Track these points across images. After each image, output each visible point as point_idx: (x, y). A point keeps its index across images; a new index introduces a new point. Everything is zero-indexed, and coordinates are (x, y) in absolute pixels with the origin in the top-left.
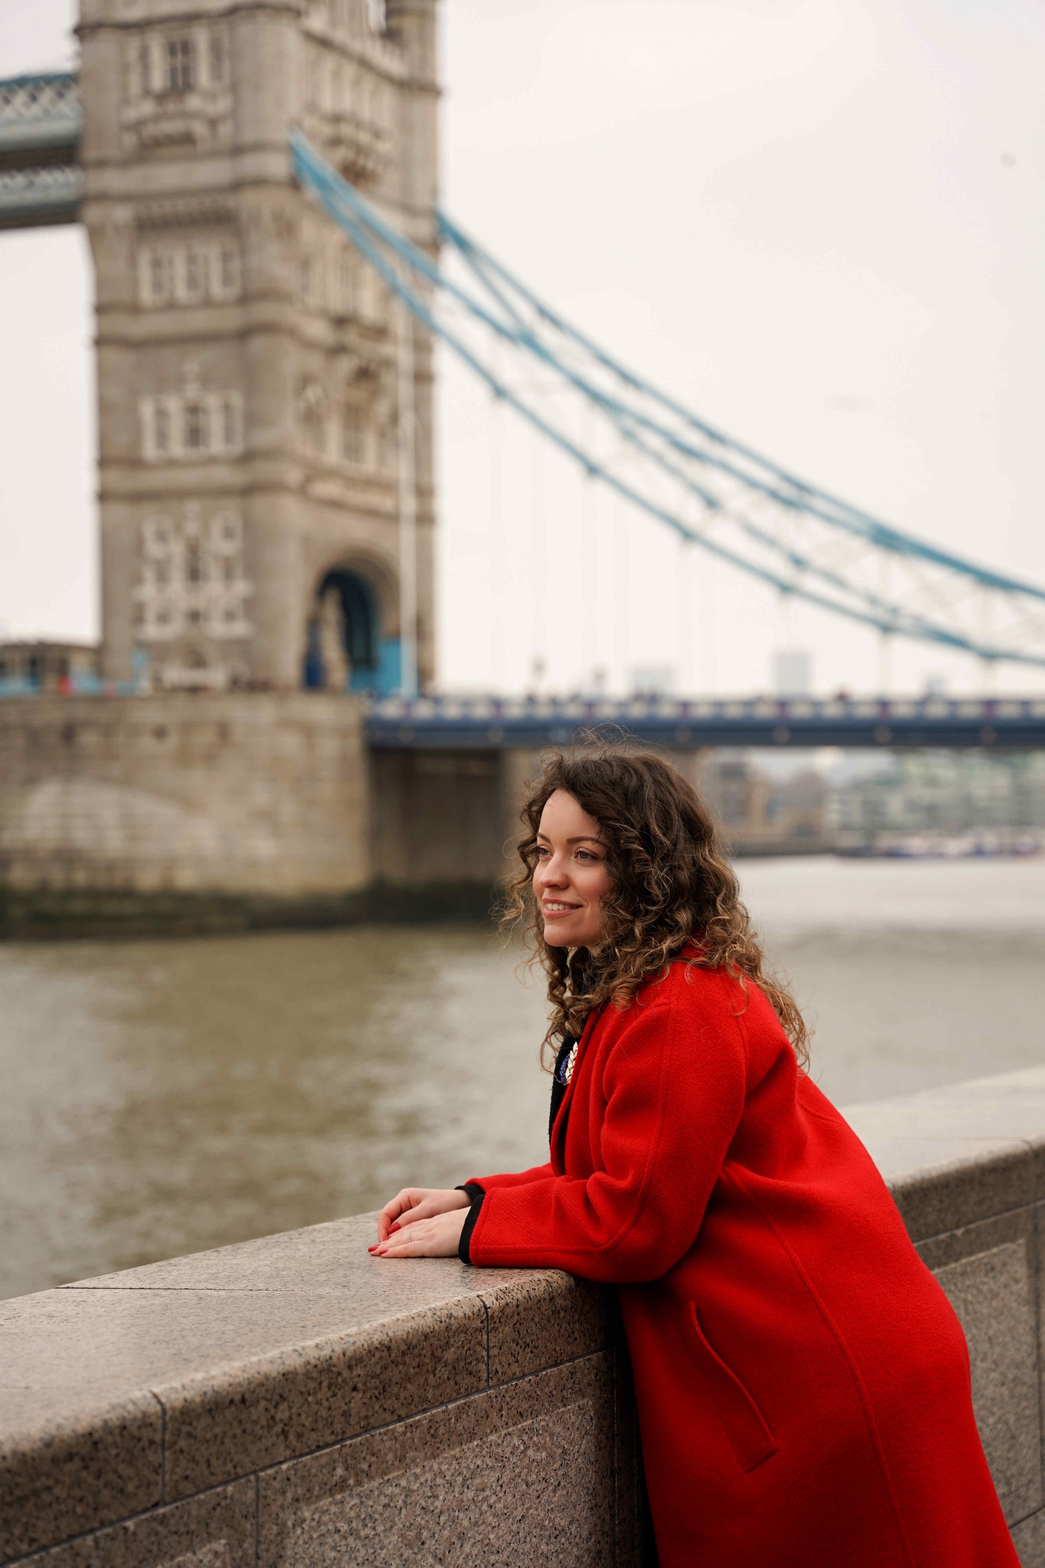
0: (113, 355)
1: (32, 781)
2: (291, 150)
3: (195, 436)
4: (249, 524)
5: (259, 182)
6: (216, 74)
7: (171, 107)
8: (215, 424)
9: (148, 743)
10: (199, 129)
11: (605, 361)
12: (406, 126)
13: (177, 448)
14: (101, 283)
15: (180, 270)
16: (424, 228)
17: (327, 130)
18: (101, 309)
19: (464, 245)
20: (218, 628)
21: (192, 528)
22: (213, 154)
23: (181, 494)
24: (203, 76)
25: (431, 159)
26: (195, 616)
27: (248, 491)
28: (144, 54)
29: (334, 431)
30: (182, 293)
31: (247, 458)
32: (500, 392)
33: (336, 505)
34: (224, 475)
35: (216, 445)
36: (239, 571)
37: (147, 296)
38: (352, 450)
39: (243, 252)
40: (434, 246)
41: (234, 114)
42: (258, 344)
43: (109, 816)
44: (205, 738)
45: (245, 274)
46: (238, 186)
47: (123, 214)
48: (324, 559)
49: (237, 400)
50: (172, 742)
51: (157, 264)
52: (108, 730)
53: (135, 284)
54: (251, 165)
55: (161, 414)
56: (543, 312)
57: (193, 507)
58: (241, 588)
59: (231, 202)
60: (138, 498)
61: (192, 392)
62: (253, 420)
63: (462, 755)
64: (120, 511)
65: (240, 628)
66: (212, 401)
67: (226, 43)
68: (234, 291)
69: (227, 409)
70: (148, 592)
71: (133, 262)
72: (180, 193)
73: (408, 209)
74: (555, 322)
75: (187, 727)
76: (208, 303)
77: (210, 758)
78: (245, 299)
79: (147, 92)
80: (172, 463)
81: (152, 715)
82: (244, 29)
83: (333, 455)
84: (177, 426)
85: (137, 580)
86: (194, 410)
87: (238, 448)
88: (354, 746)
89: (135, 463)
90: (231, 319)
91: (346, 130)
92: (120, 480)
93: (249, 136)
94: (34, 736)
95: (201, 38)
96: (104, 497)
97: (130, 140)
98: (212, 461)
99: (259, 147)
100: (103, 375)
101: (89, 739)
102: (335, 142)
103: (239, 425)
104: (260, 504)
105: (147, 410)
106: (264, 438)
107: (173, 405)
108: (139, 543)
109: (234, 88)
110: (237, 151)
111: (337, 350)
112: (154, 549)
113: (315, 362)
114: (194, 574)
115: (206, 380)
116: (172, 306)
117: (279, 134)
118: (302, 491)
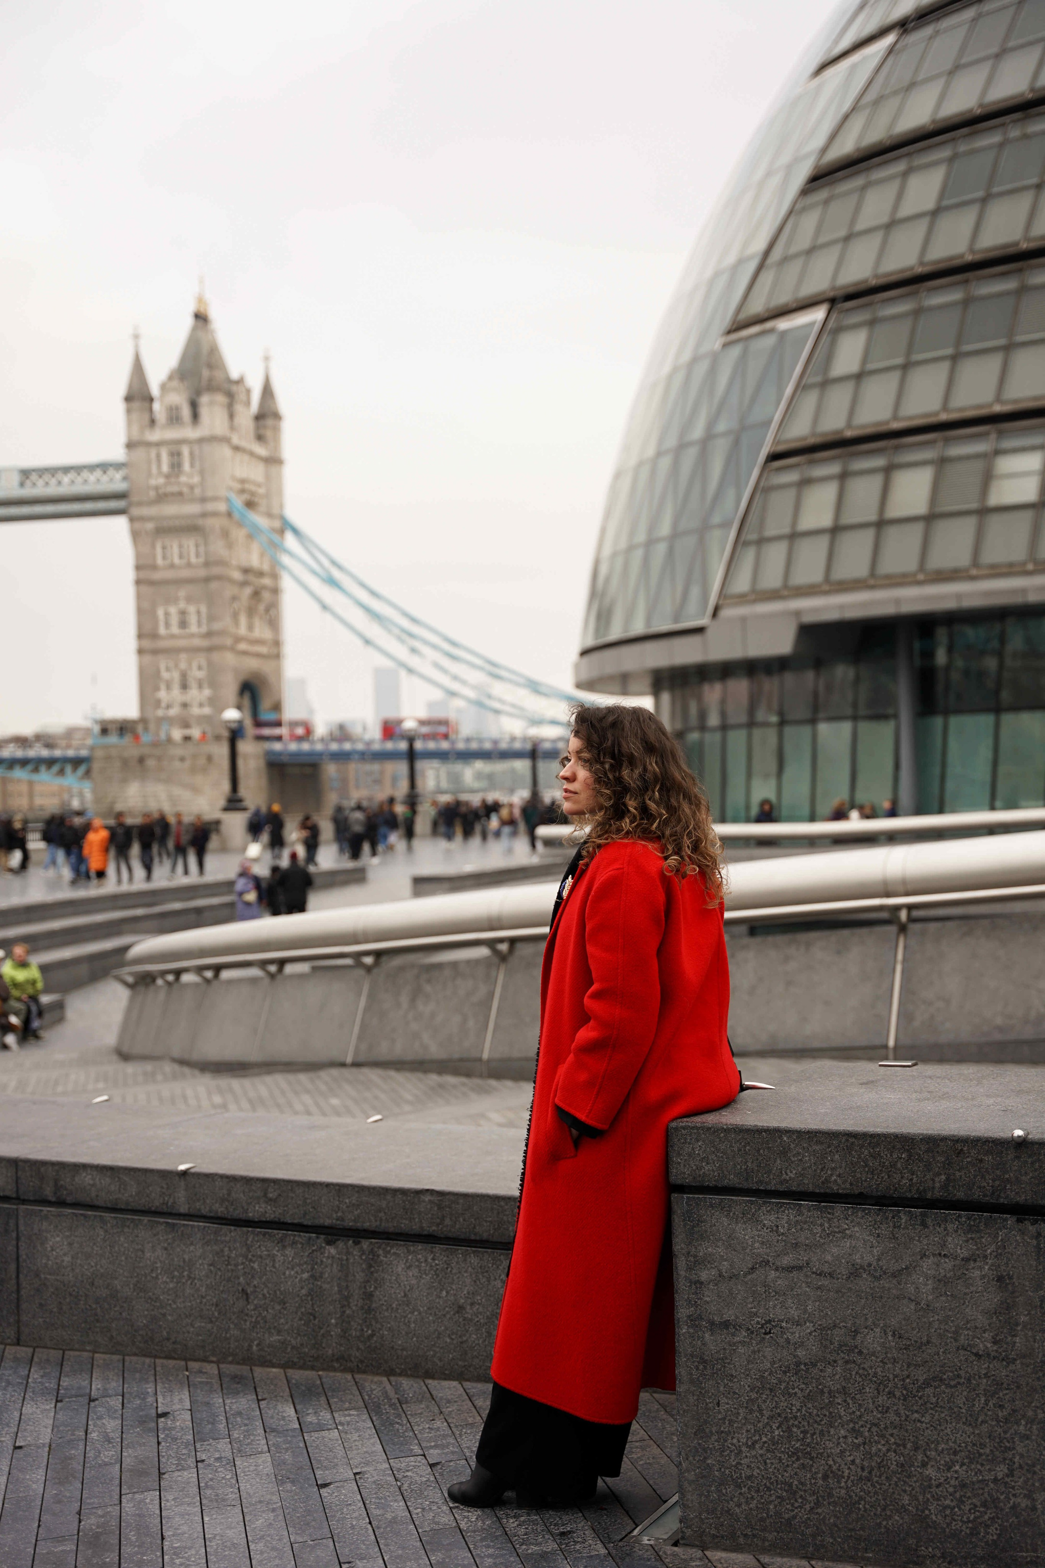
0: (145, 589)
1: (124, 781)
2: (228, 500)
3: (183, 624)
4: (210, 664)
5: (215, 514)
6: (192, 465)
7: (173, 480)
8: (193, 619)
9: (177, 764)
10: (185, 490)
11: (363, 585)
12: (268, 477)
13: (175, 629)
14: (138, 556)
15: (176, 550)
16: (277, 524)
17: (238, 486)
18: (138, 568)
19: (296, 532)
20: (196, 711)
21: (183, 665)
22: (193, 500)
23: (178, 650)
24: (186, 466)
25: (280, 492)
26: (185, 705)
27: (210, 649)
28: (158, 456)
29: (243, 620)
30: (177, 561)
31: (209, 634)
32: (325, 607)
33: (245, 653)
34: (197, 642)
35: (193, 628)
36: (205, 685)
37: (160, 561)
38: (250, 628)
39: (206, 544)
40: (281, 532)
41: (202, 483)
42: (214, 585)
43: (163, 796)
44: (202, 761)
45: (207, 553)
46: (204, 515)
47: (150, 526)
48: (242, 677)
49: (204, 609)
50: (187, 764)
51: (164, 548)
52: (159, 759)
53: (154, 557)
54: (210, 507)
55: (167, 614)
56: (334, 563)
57: (183, 656)
58: (207, 692)
59: (200, 522)
60: (155, 652)
61: (182, 605)
62: (211, 618)
63: (302, 765)
64: (148, 658)
65: (207, 710)
66: (192, 609)
67: (197, 452)
68: (201, 560)
69: (198, 612)
70: (162, 694)
71: (153, 546)
72: (177, 517)
73: (269, 515)
74: (340, 567)
75: (195, 757)
76: (189, 565)
77: (204, 770)
78: (207, 564)
79: (160, 472)
80: (173, 636)
81: (178, 752)
82: (206, 448)
83: (243, 630)
84: (174, 620)
85: (157, 689)
86: (183, 613)
87: (204, 629)
88: (262, 763)
89: (155, 636)
90: (202, 573)
91: (247, 486)
92: (147, 644)
93: (210, 493)
94: (125, 763)
95: (185, 451)
96: (141, 651)
97: (152, 494)
98: (192, 635)
99: (215, 499)
100: (139, 597)
101: (151, 763)
102: (242, 491)
103: (204, 621)
104: (216, 656)
105: (160, 613)
106: (217, 626)
107: (173, 610)
108: (158, 672)
109: (202, 473)
110: (203, 500)
111: (244, 584)
112: (165, 675)
113: (235, 590)
114: (184, 686)
115: (189, 599)
116: (172, 566)
117: (223, 492)
118: (232, 649)
